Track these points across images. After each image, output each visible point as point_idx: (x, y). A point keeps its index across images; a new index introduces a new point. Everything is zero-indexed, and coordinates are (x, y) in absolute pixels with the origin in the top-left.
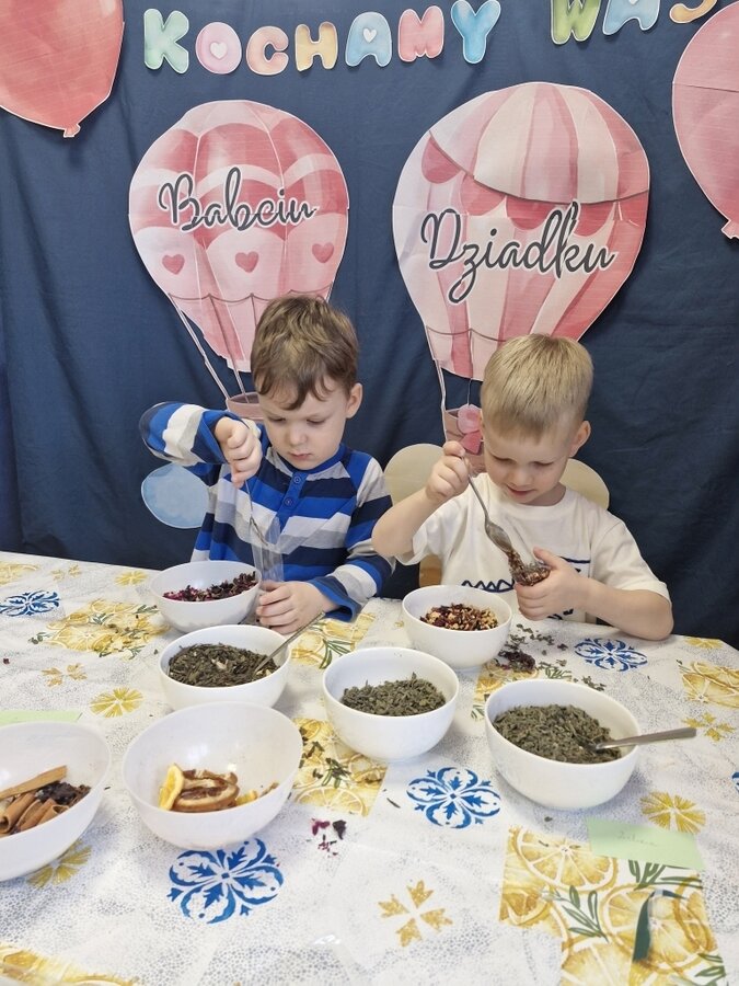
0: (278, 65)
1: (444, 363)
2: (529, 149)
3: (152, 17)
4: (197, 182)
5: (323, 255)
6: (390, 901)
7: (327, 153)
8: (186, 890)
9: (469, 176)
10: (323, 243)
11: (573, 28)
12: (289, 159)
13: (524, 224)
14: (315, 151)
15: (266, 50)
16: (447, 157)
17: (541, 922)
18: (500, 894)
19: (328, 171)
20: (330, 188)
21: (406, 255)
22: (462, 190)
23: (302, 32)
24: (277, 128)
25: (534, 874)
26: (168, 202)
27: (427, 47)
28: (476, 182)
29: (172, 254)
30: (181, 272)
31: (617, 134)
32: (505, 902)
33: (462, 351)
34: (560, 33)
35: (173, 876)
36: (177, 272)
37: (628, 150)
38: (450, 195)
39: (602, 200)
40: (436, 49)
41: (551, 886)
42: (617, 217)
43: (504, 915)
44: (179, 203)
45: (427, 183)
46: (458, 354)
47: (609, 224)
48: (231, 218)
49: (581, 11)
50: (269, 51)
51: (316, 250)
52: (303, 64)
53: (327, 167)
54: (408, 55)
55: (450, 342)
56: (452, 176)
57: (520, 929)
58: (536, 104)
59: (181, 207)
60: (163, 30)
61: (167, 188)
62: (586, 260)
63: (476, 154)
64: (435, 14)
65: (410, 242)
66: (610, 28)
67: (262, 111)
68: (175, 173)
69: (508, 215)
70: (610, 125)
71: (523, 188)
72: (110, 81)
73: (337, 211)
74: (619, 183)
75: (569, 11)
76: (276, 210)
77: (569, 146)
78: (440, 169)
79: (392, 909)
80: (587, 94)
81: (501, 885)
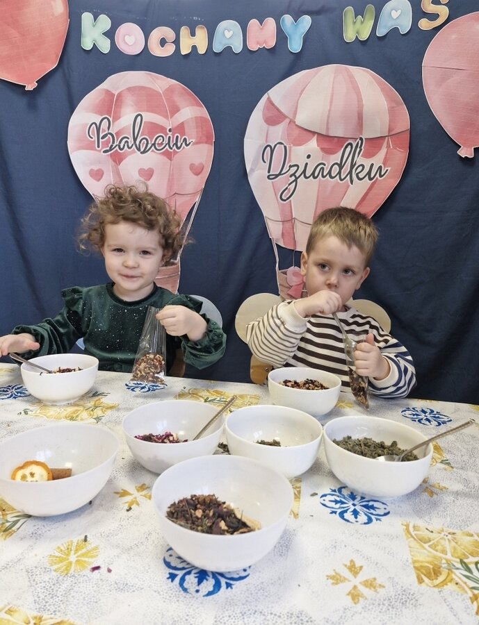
0: (169, 50)
1: (277, 240)
2: (331, 105)
3: (87, 17)
4: (113, 122)
5: (197, 171)
6: (334, 574)
7: (201, 106)
8: (180, 573)
9: (292, 122)
10: (197, 162)
11: (357, 33)
12: (175, 110)
13: (328, 152)
14: (192, 105)
15: (160, 42)
16: (278, 109)
17: (449, 584)
18: (412, 566)
19: (201, 117)
20: (202, 128)
21: (252, 170)
22: (287, 130)
23: (184, 31)
24: (167, 90)
25: (431, 552)
26: (94, 135)
27: (265, 42)
28: (297, 125)
29: (96, 168)
30: (101, 181)
31: (387, 95)
32: (418, 572)
33: (289, 233)
34: (349, 36)
35: (168, 564)
36: (99, 180)
37: (395, 106)
38: (280, 134)
39: (379, 136)
40: (271, 43)
41: (446, 560)
42: (388, 147)
43: (420, 581)
44: (101, 136)
45: (265, 125)
46: (286, 234)
47: (383, 151)
48: (136, 146)
49: (362, 22)
50: (163, 42)
51: (192, 167)
52: (185, 50)
53: (200, 115)
54: (253, 46)
55: (282, 226)
56: (282, 122)
57: (436, 590)
58: (335, 77)
59: (103, 138)
60: (94, 26)
61: (94, 125)
62: (369, 173)
63: (297, 108)
64: (270, 23)
65: (255, 162)
66: (381, 32)
67: (158, 79)
68: (99, 116)
69: (318, 146)
70: (383, 90)
71: (328, 129)
72: (57, 56)
73: (206, 143)
74: (389, 125)
75: (354, 23)
76: (166, 141)
77: (357, 103)
78: (274, 117)
79: (337, 579)
80: (367, 72)
81: (410, 561)
